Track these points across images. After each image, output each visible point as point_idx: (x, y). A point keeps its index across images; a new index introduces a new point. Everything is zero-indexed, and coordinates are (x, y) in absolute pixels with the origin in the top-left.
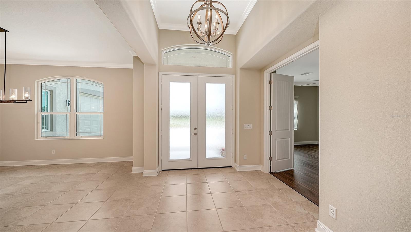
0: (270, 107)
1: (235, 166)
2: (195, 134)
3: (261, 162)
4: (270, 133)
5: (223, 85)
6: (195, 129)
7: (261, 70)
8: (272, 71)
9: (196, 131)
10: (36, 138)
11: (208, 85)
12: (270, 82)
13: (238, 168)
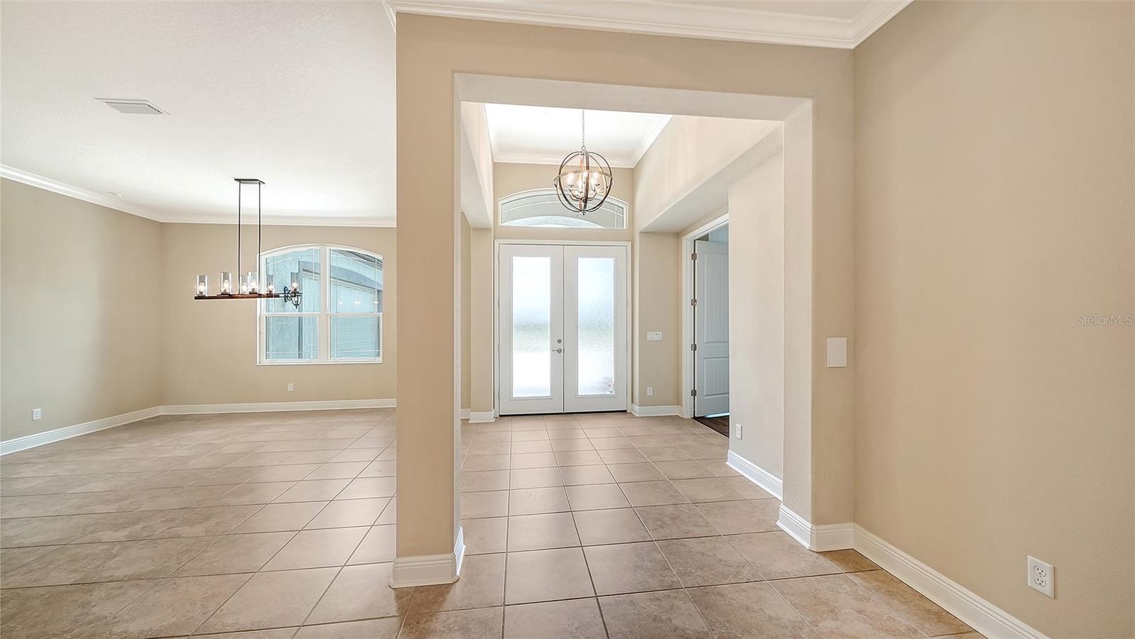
0: (694, 302)
1: (633, 410)
2: (559, 351)
3: (678, 402)
4: (694, 347)
5: (611, 261)
6: (559, 341)
7: (678, 234)
8: (697, 238)
9: (560, 346)
10: (258, 362)
11: (583, 262)
12: (694, 256)
13: (637, 410)
